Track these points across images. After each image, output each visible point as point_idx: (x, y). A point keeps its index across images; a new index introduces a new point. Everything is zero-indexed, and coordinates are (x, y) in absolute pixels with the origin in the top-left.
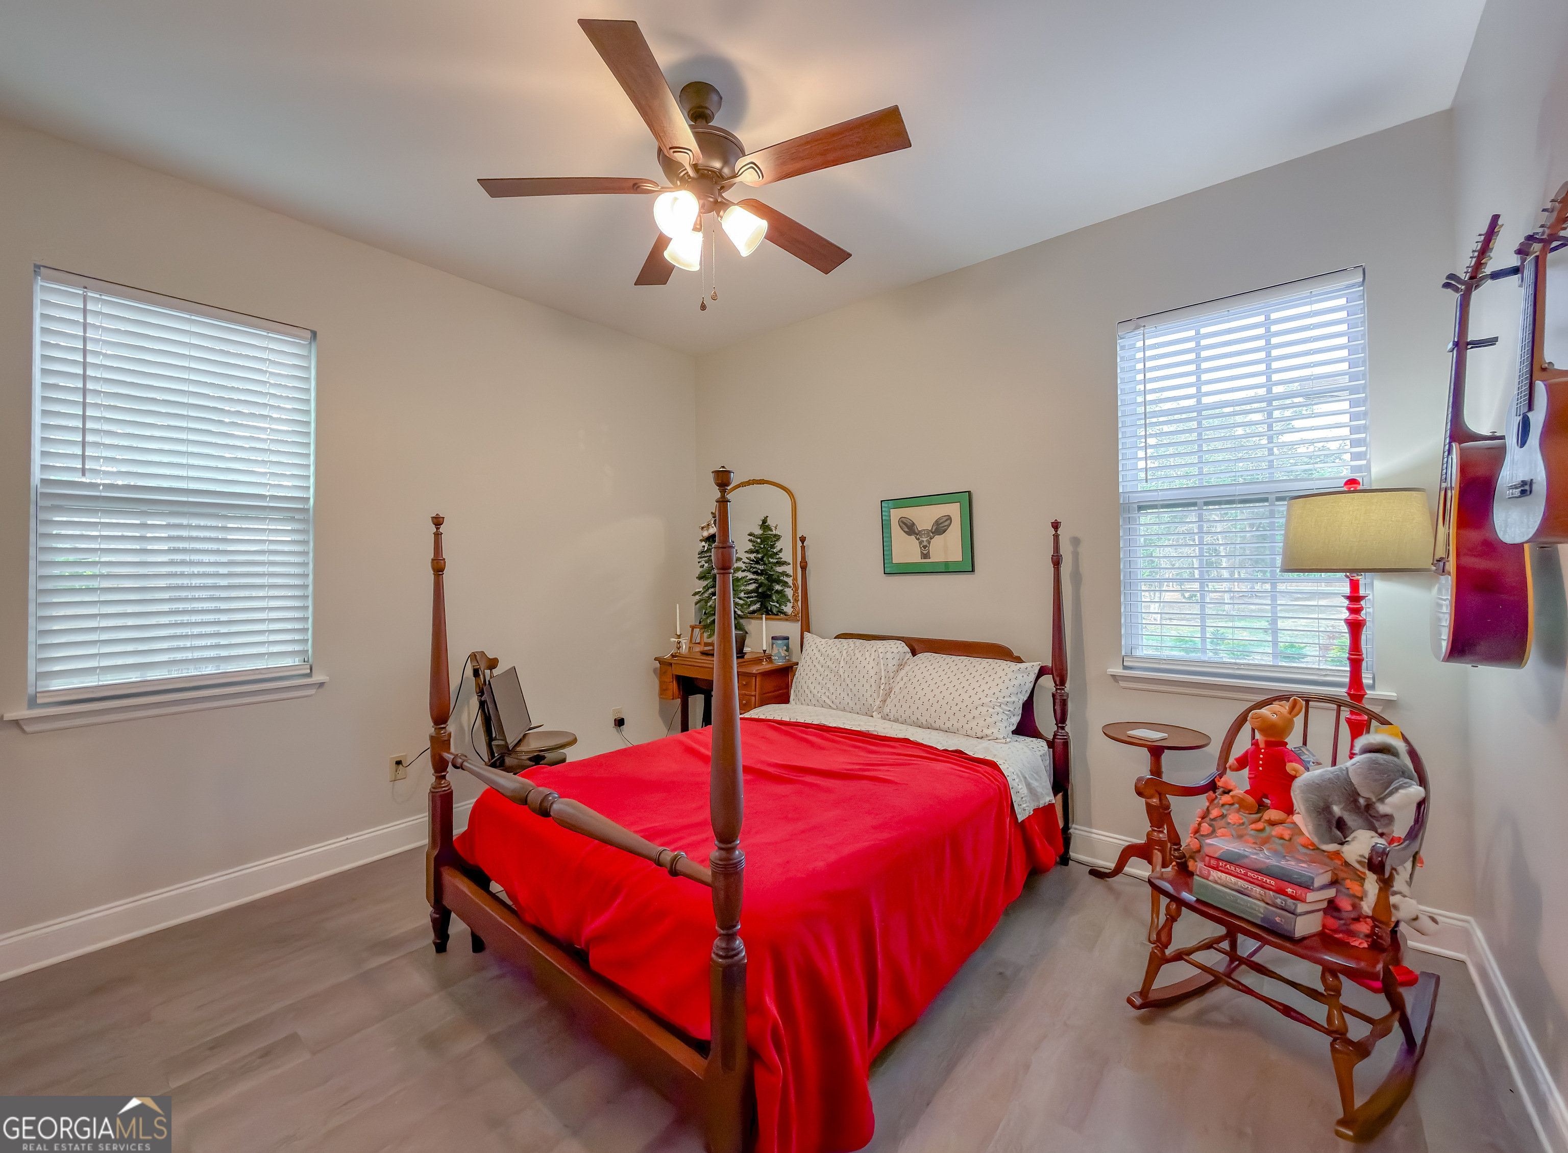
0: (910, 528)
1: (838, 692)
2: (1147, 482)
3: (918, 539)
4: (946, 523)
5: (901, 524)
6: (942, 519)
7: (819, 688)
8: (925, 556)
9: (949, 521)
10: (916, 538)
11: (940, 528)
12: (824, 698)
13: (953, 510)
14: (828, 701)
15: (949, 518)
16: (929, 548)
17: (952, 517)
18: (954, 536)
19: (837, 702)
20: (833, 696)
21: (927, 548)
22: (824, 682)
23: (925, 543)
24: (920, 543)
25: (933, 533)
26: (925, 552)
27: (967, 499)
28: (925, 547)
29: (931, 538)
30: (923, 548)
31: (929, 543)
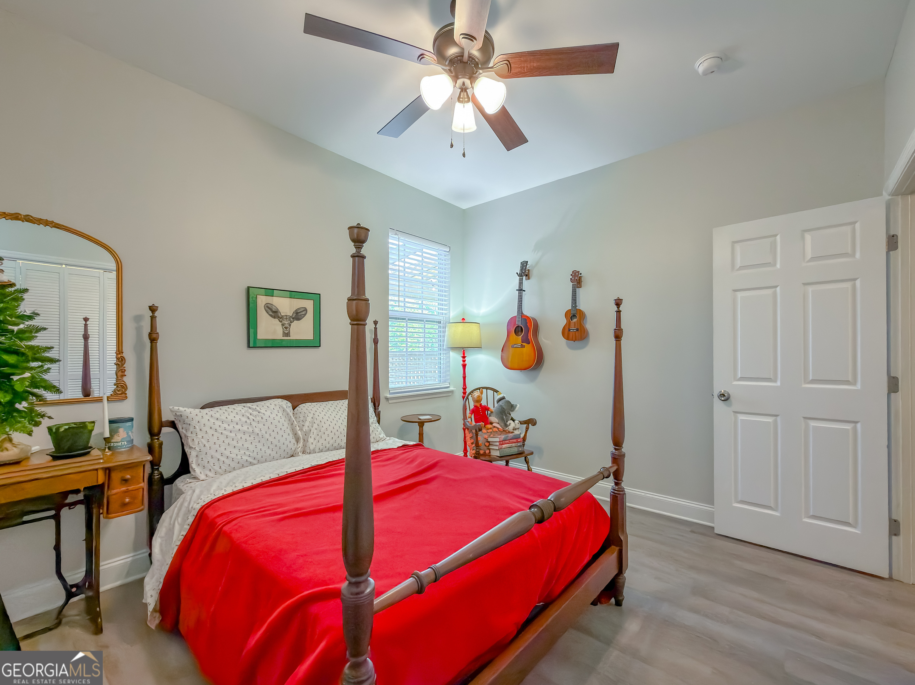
0: (274, 313)
1: (259, 448)
2: (399, 307)
3: (281, 322)
4: (303, 313)
5: (267, 309)
6: (300, 310)
7: (236, 451)
8: (288, 335)
9: (305, 311)
10: (279, 321)
11: (298, 315)
12: (245, 458)
13: (309, 304)
14: (250, 459)
15: (306, 310)
16: (289, 329)
17: (307, 309)
18: (307, 322)
19: (259, 457)
20: (254, 453)
21: (288, 329)
22: (240, 445)
23: (287, 325)
24: (283, 325)
25: (293, 319)
26: (286, 332)
27: (316, 298)
28: (286, 328)
29: (291, 322)
30: (285, 329)
31: (290, 325)
